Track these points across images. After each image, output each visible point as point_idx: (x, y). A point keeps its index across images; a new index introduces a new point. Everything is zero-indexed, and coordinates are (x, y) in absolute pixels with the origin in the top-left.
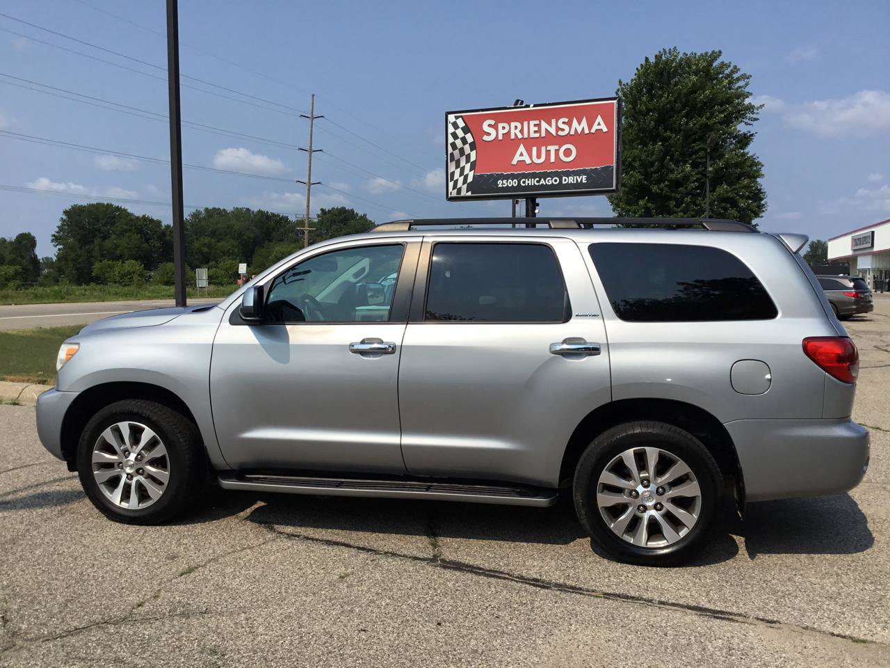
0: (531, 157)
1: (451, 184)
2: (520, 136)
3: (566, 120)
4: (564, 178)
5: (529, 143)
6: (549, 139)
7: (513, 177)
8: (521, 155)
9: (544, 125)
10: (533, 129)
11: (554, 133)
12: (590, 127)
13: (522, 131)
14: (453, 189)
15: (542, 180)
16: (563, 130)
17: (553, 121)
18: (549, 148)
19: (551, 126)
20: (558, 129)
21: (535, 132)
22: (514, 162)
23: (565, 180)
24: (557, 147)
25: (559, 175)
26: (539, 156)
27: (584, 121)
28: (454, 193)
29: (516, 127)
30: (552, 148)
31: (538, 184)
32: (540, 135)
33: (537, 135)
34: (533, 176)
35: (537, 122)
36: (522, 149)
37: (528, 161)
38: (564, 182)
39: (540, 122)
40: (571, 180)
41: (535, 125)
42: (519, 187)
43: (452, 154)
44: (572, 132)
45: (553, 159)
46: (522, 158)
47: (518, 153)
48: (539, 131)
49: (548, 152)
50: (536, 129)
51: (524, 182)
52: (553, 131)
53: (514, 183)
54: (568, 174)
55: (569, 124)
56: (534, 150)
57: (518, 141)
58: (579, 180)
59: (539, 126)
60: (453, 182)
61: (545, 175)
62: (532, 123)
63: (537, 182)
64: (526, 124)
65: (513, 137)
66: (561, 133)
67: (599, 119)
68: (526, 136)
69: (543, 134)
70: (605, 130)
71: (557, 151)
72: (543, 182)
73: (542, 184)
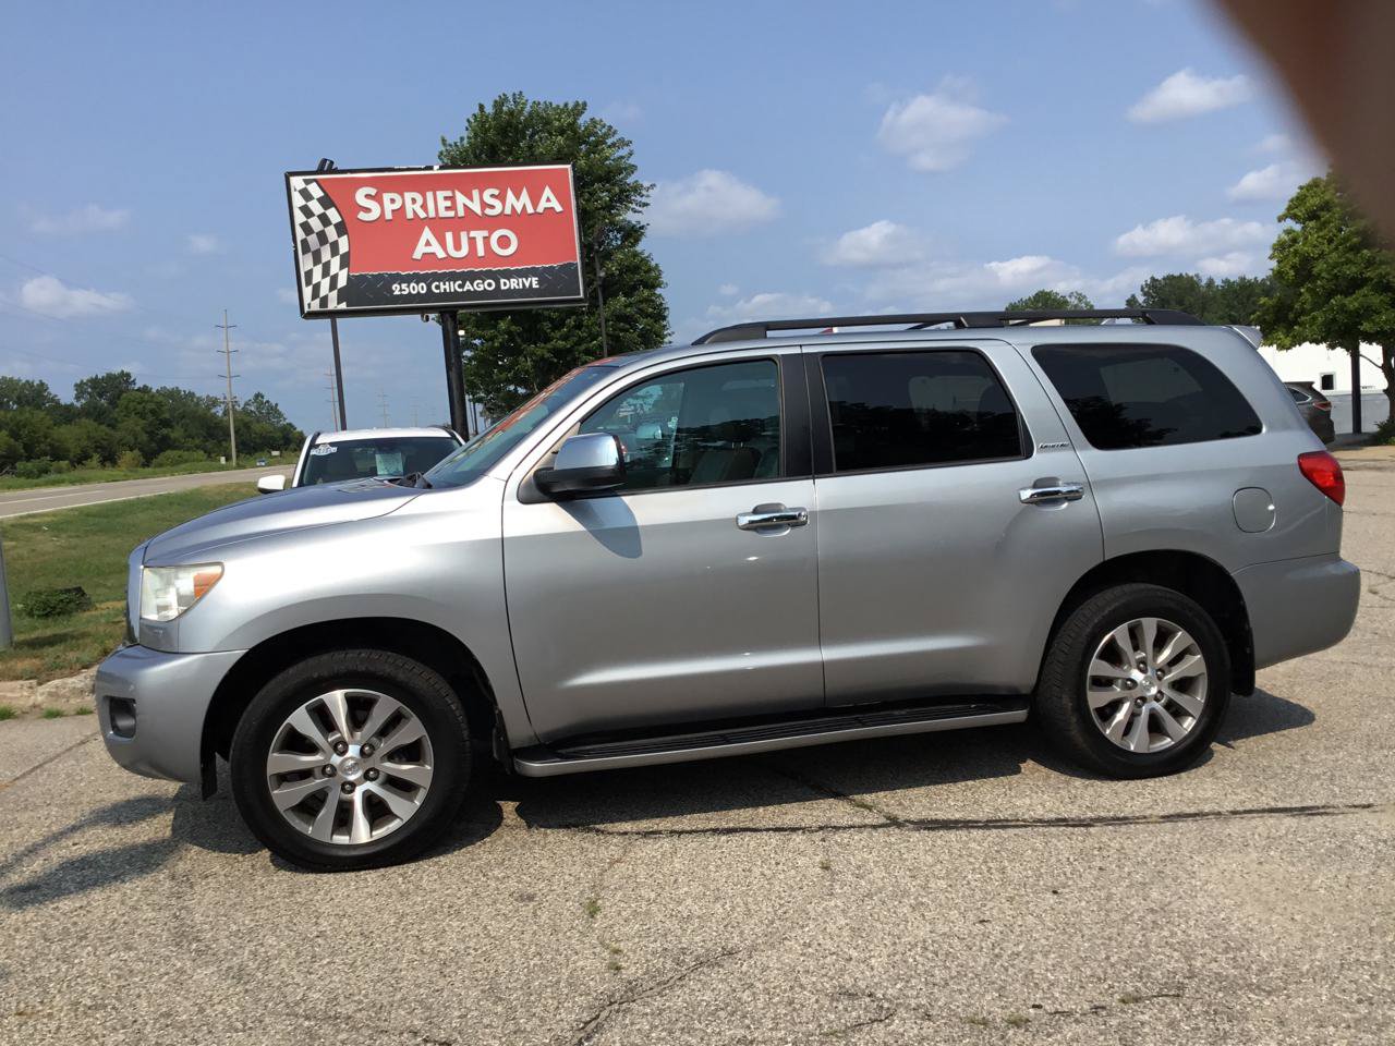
0: (444, 246)
1: (308, 291)
2: (422, 215)
3: (496, 192)
4: (502, 281)
5: (439, 226)
6: (471, 221)
7: (418, 279)
8: (427, 244)
9: (461, 199)
10: (443, 204)
11: (478, 210)
12: (535, 204)
13: (424, 207)
14: (313, 299)
15: (468, 283)
16: (492, 207)
17: (475, 193)
18: (473, 234)
19: (471, 199)
20: (484, 205)
21: (447, 208)
22: (417, 255)
23: (505, 284)
24: (486, 233)
25: (495, 276)
26: (458, 247)
27: (525, 194)
28: (316, 306)
29: (414, 201)
30: (479, 235)
31: (460, 290)
32: (456, 213)
33: (451, 214)
34: (452, 277)
35: (449, 194)
36: (427, 234)
37: (441, 254)
38: (503, 288)
39: (454, 193)
40: (514, 284)
41: (446, 198)
42: (430, 295)
43: (304, 242)
44: (508, 211)
45: (481, 252)
46: (428, 250)
47: (422, 241)
48: (453, 207)
49: (472, 241)
50: (449, 204)
51: (438, 287)
52: (476, 207)
53: (421, 288)
54: (508, 275)
55: (502, 198)
56: (449, 236)
57: (417, 224)
58: (527, 285)
59: (452, 199)
60: (310, 287)
61: (471, 276)
62: (441, 195)
63: (460, 286)
64: (429, 195)
65: (410, 215)
66: (489, 212)
67: (547, 192)
68: (432, 214)
69: (461, 213)
70: (559, 208)
71: (486, 240)
72: (468, 286)
73: (469, 291)
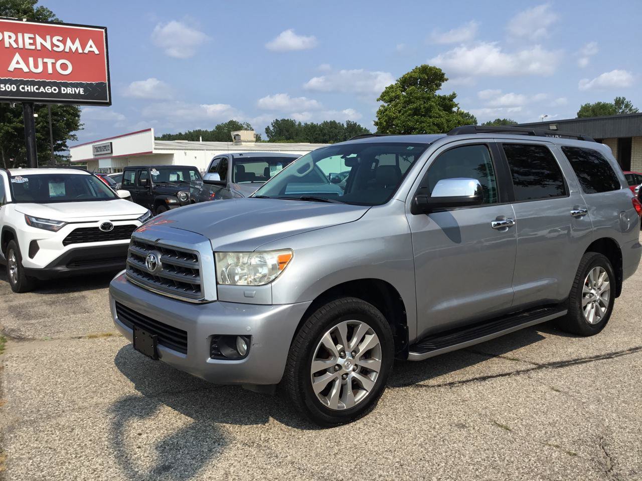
0: (28, 65)
2: (15, 46)
3: (61, 39)
4: (62, 88)
5: (25, 54)
6: (44, 53)
7: (11, 82)
8: (17, 63)
9: (39, 40)
10: (28, 41)
11: (49, 47)
12: (83, 48)
13: (16, 41)
15: (42, 88)
16: (58, 46)
17: (48, 37)
18: (45, 60)
19: (45, 40)
20: (53, 45)
21: (30, 44)
22: (11, 68)
23: (64, 90)
24: (53, 61)
25: (59, 85)
26: (36, 66)
27: (77, 41)
29: (10, 37)
30: (49, 61)
31: (37, 91)
32: (36, 47)
33: (33, 47)
34: (33, 83)
35: (32, 36)
36: (17, 57)
37: (26, 70)
38: (63, 92)
39: (35, 36)
40: (69, 90)
41: (30, 38)
42: (18, 92)
44: (67, 50)
45: (50, 71)
46: (18, 66)
47: (14, 61)
48: (34, 44)
49: (45, 64)
50: (31, 41)
51: (23, 88)
52: (49, 46)
53: (13, 88)
54: (66, 85)
55: (64, 42)
56: (31, 60)
57: (12, 51)
58: (77, 92)
59: (34, 39)
61: (44, 84)
62: (27, 36)
63: (37, 89)
64: (20, 35)
65: (7, 45)
66: (55, 49)
67: (91, 42)
68: (21, 46)
69: (39, 47)
70: (97, 52)
71: (54, 65)
72: (42, 89)
73: (42, 92)
